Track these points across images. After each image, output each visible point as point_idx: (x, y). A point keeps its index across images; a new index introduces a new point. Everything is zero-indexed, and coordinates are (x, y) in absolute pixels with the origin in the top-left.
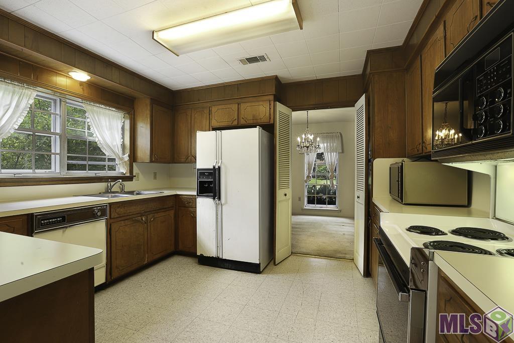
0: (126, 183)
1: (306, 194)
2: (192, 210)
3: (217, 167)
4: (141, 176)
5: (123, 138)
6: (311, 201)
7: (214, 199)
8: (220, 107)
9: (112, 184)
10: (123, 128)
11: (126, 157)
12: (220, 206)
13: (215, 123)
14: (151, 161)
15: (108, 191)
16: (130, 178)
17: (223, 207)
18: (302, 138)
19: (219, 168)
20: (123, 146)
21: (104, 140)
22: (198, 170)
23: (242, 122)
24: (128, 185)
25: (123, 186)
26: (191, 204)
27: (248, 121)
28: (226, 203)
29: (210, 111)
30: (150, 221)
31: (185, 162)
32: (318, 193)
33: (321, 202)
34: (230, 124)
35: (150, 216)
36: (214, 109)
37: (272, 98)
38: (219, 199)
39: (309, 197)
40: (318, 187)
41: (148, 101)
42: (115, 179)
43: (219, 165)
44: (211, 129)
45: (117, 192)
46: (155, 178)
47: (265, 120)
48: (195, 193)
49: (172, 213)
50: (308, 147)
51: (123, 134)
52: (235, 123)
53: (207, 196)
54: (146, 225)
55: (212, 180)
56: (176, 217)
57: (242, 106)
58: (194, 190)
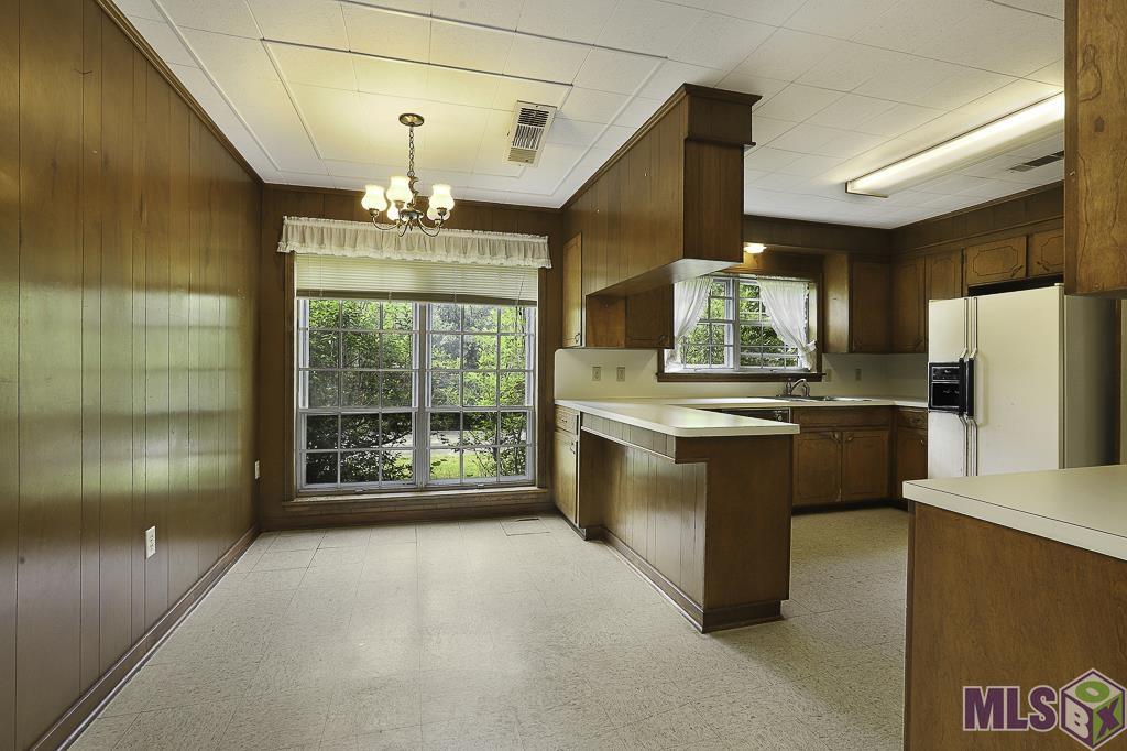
0: (812, 385)
2: (921, 432)
3: (966, 360)
4: (834, 374)
5: (807, 318)
7: (961, 415)
8: (985, 247)
9: (793, 384)
10: (807, 303)
11: (812, 346)
12: (974, 429)
13: (974, 280)
14: (851, 351)
15: (786, 395)
16: (817, 378)
17: (980, 430)
19: (971, 362)
20: (808, 330)
21: (782, 323)
22: (931, 365)
23: (1037, 270)
24: (814, 387)
25: (808, 388)
26: (919, 423)
27: (1051, 269)
28: (986, 422)
29: (963, 260)
30: (847, 441)
31: (914, 352)
34: (1007, 277)
35: (846, 435)
36: (971, 253)
38: (971, 414)
41: (844, 258)
42: (795, 377)
43: (972, 356)
44: (966, 292)
45: (800, 397)
46: (858, 378)
48: (926, 405)
49: (885, 435)
51: (807, 312)
52: (1021, 275)
53: (949, 410)
54: (839, 446)
55: (957, 382)
56: (892, 441)
57: (1037, 240)
58: (922, 399)
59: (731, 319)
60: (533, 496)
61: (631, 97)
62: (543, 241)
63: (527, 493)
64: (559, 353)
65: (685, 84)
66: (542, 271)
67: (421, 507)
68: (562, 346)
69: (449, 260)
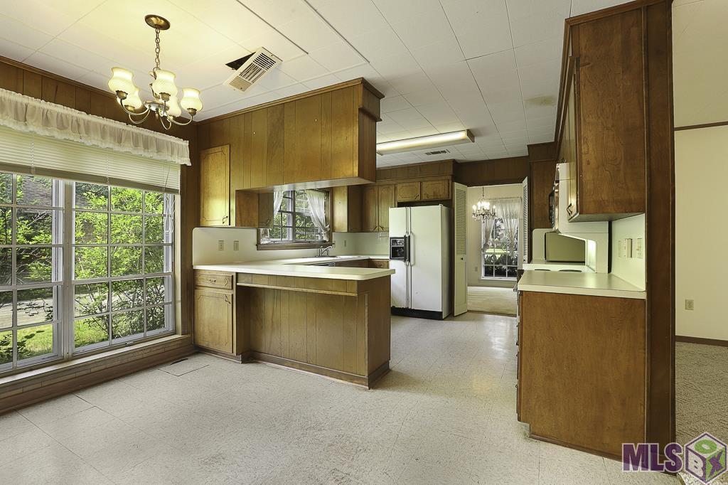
1: (483, 263)
3: (407, 236)
4: (338, 244)
5: (325, 212)
6: (488, 272)
7: (405, 261)
8: (404, 185)
10: (325, 204)
11: (328, 228)
12: (409, 267)
13: (400, 199)
14: (348, 231)
15: (320, 255)
17: (412, 267)
18: (477, 207)
19: (409, 237)
20: (326, 219)
21: (315, 214)
22: (391, 238)
23: (425, 198)
27: (429, 197)
28: (415, 264)
29: (395, 189)
31: (373, 232)
32: (497, 263)
33: (500, 273)
34: (413, 200)
36: (399, 187)
37: (450, 177)
38: (409, 261)
39: (486, 268)
40: (498, 256)
43: (409, 234)
44: (396, 204)
45: (325, 256)
47: (444, 197)
48: (388, 257)
50: (483, 215)
51: (325, 209)
52: (418, 199)
53: (399, 259)
55: (403, 246)
57: (424, 184)
58: (387, 255)
59: (290, 211)
60: (179, 342)
61: (329, 73)
62: (186, 143)
63: (174, 341)
64: (196, 231)
65: (363, 78)
66: (183, 167)
67: (73, 375)
68: (199, 226)
69: (104, 146)
